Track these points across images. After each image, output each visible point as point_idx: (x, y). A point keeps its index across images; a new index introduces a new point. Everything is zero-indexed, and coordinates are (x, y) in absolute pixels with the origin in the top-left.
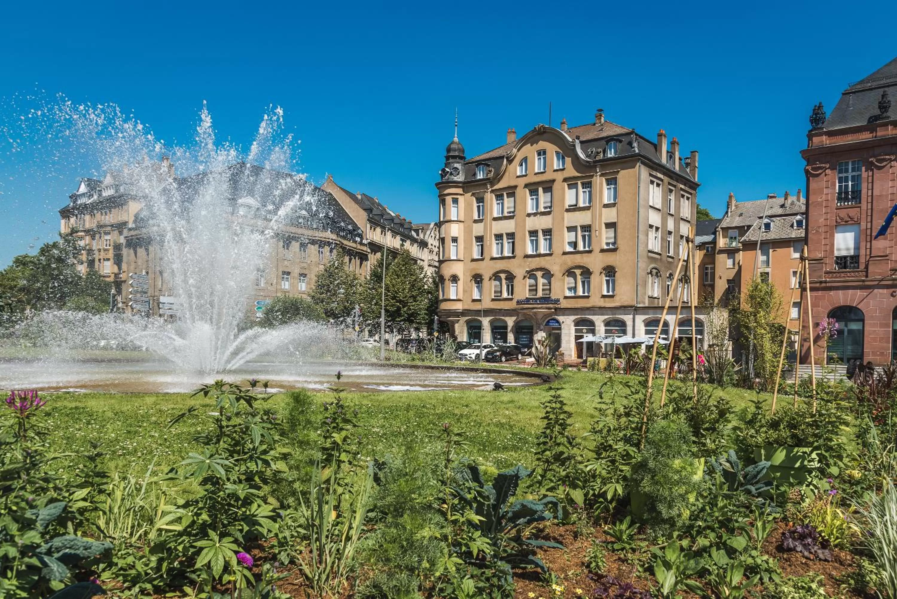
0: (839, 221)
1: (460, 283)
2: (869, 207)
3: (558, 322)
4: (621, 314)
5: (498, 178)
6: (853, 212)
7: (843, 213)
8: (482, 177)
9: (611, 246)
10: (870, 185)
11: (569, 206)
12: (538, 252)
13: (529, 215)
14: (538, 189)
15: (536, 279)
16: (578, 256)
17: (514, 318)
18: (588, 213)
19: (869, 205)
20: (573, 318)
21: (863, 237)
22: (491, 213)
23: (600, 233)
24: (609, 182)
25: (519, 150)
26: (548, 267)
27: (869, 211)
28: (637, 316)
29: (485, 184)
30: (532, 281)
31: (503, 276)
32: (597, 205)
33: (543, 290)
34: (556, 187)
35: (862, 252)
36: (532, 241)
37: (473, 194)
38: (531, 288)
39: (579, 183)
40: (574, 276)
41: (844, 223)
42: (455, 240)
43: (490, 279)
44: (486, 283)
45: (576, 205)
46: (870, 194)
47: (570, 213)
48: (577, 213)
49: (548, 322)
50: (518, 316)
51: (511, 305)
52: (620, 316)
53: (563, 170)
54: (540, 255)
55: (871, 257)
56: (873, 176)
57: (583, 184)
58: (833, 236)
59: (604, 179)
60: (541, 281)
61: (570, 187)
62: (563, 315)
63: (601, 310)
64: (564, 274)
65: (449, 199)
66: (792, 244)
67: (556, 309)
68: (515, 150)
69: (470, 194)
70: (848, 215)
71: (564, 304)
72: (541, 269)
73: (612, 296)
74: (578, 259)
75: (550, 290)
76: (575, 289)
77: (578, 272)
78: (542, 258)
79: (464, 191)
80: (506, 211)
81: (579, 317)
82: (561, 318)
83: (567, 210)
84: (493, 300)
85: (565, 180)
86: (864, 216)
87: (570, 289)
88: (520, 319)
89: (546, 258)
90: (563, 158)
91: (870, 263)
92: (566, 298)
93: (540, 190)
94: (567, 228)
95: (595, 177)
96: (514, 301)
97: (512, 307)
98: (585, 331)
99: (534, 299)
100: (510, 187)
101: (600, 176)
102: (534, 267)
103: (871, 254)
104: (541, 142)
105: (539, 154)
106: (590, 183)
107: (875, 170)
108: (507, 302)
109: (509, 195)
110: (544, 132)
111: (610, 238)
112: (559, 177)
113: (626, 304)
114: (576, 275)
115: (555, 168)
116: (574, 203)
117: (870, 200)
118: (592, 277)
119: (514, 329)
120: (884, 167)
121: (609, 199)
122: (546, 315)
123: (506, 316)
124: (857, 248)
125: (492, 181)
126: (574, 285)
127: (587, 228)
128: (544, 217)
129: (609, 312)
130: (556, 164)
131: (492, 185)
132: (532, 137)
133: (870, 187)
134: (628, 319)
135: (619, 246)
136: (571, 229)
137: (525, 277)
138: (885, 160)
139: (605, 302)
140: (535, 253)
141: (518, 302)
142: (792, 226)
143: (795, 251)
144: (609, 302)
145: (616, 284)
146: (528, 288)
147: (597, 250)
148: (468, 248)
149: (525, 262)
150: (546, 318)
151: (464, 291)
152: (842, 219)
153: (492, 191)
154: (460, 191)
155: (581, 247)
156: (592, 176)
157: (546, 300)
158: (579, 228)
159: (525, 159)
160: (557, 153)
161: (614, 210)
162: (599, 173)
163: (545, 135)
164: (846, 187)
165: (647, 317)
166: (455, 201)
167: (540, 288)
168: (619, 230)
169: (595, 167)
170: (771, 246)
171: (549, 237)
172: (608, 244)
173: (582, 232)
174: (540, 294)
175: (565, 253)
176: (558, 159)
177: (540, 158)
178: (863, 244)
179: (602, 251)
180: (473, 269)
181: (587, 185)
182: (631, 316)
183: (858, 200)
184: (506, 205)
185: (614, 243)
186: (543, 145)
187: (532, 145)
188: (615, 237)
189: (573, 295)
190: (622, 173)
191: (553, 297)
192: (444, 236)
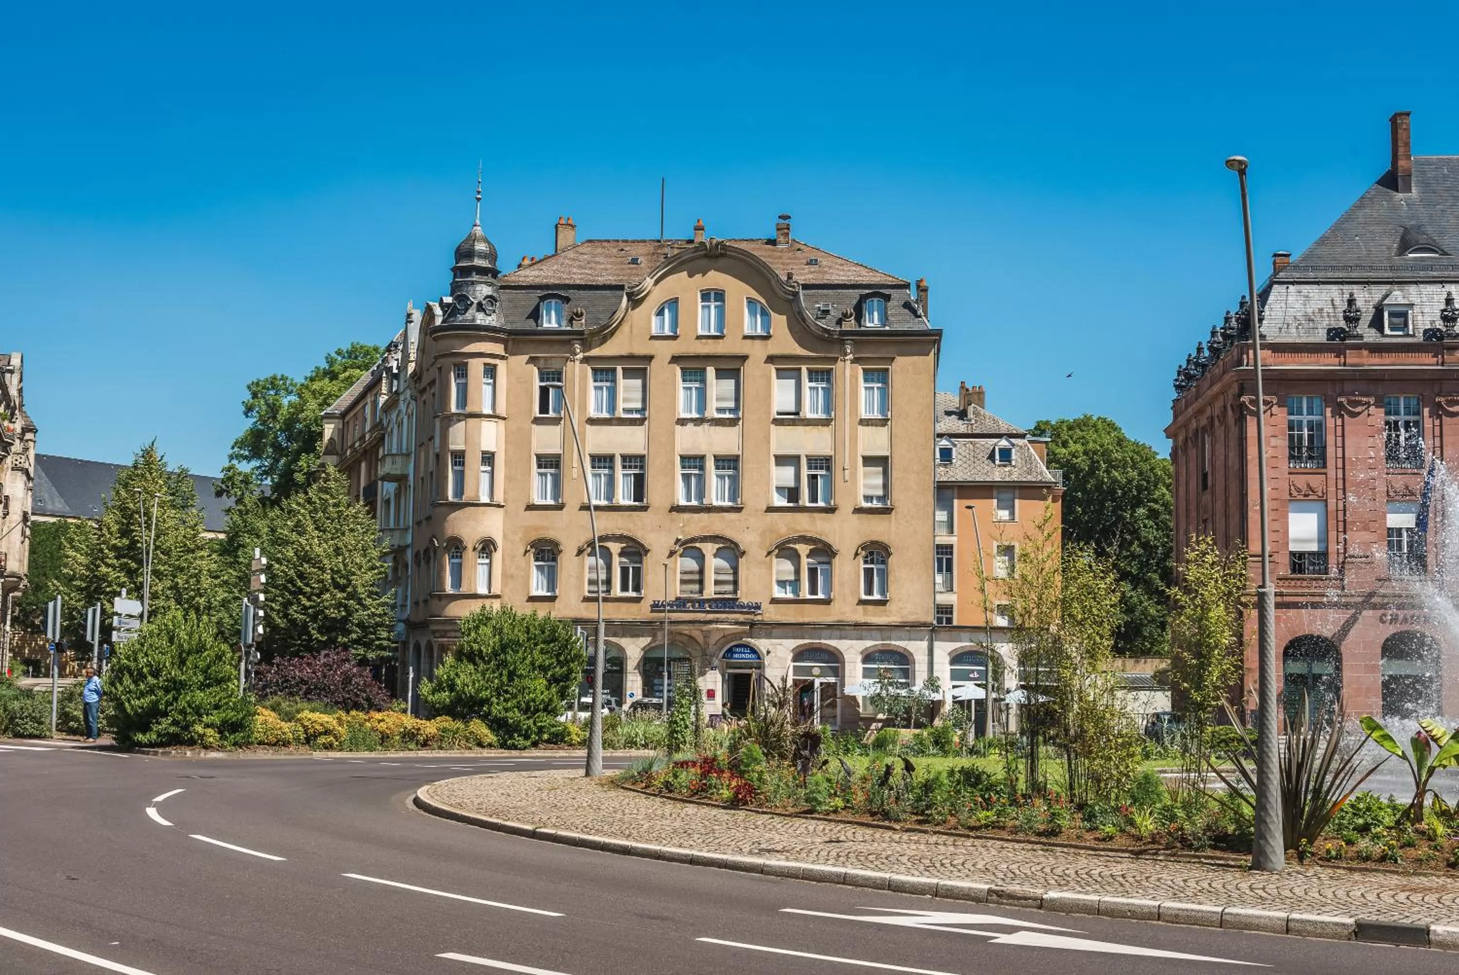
0: (1295, 493)
1: (497, 557)
2: (1340, 475)
3: (753, 651)
4: (900, 639)
5: (604, 334)
6: (1316, 481)
7: (1301, 481)
8: (554, 325)
9: (876, 504)
10: (1339, 440)
11: (779, 414)
12: (706, 501)
13: (682, 422)
14: (704, 370)
15: (700, 558)
16: (802, 517)
17: (645, 641)
18: (826, 433)
19: (1340, 472)
20: (793, 643)
21: (1332, 523)
22: (583, 407)
23: (854, 475)
24: (868, 375)
25: (657, 282)
26: (729, 534)
27: (1340, 482)
28: (937, 644)
29: (569, 342)
30: (692, 564)
31: (615, 548)
32: (845, 415)
33: (717, 583)
34: (749, 370)
35: (1333, 547)
36: (686, 478)
37: (532, 360)
38: (687, 577)
39: (804, 368)
40: (795, 557)
41: (1302, 497)
42: (488, 458)
43: (580, 552)
44: (568, 562)
45: (797, 414)
46: (1340, 454)
47: (782, 428)
48: (800, 429)
49: (730, 651)
50: (654, 636)
51: (641, 612)
52: (898, 643)
53: (767, 338)
54: (710, 509)
55: (1345, 558)
56: (1343, 426)
57: (810, 371)
58: (1286, 517)
59: (860, 369)
60: (713, 563)
61: (781, 374)
62: (769, 636)
63: (859, 629)
64: (769, 553)
65: (476, 367)
66: (995, 493)
67: (752, 624)
68: (649, 282)
69: (527, 357)
70: (1308, 485)
71: (770, 614)
72: (714, 539)
73: (882, 603)
74: (804, 524)
75: (735, 583)
76: (795, 583)
77: (803, 549)
78: (714, 516)
79: (506, 350)
80: (621, 405)
81: (807, 641)
82: (762, 644)
83: (776, 422)
84: (586, 600)
85: (771, 359)
86: (1332, 489)
87: (782, 583)
88: (657, 643)
89: (726, 515)
90: (764, 313)
91: (1347, 566)
92: (774, 601)
93: (711, 372)
94: (776, 457)
95: (840, 364)
96: (646, 605)
97: (639, 618)
98: (816, 671)
99: (699, 601)
100: (631, 357)
101: (852, 362)
102: (695, 532)
103: (1345, 552)
104: (712, 274)
105: (705, 296)
106: (829, 372)
107: (1346, 416)
108: (624, 606)
109: (629, 374)
110: (722, 255)
111: (874, 487)
112: (758, 351)
113: (912, 618)
114: (799, 556)
115: (747, 331)
116: (792, 409)
117: (1340, 465)
118: (836, 561)
119: (642, 664)
120: (1359, 413)
121: (870, 407)
122: (727, 637)
123: (623, 636)
124: (1323, 538)
125: (587, 340)
126: (792, 577)
127: (824, 463)
128: (718, 428)
129: (875, 633)
130: (750, 324)
131: (587, 347)
132: (692, 260)
133: (1339, 444)
134: (917, 648)
135: (896, 504)
136: (782, 460)
137: (672, 554)
138: (1359, 403)
139: (865, 613)
140: (694, 503)
141: (656, 607)
142: (991, 457)
143: (999, 507)
144: (875, 615)
145: (891, 578)
146: (678, 576)
147: (845, 508)
148: (516, 479)
149: (672, 520)
150: (724, 646)
151: (506, 576)
152: (1299, 491)
153: (586, 360)
154: (498, 349)
155: (805, 500)
156: (835, 360)
157: (727, 604)
158: (804, 462)
159: (673, 303)
160: (751, 301)
161: (884, 432)
162: (851, 356)
163: (722, 262)
164: (1300, 437)
165: (958, 645)
166: (491, 371)
167: (710, 577)
168: (896, 474)
169: (842, 343)
170: (956, 495)
171: (730, 472)
172: (868, 498)
173: (810, 468)
174: (710, 591)
175: (771, 509)
176: (753, 313)
177: (709, 307)
178: (1332, 534)
179: (858, 511)
180: (536, 528)
181: (823, 375)
182: (925, 644)
183: (1321, 462)
184: (621, 394)
185: (882, 499)
186: (716, 279)
187: (691, 275)
188: (885, 486)
189: (790, 596)
190: (900, 361)
191: (744, 597)
192: (461, 447)
